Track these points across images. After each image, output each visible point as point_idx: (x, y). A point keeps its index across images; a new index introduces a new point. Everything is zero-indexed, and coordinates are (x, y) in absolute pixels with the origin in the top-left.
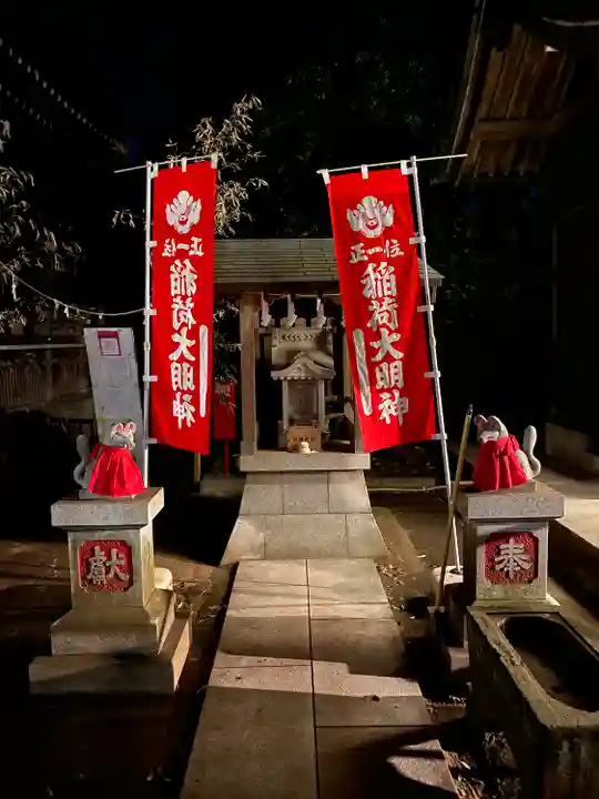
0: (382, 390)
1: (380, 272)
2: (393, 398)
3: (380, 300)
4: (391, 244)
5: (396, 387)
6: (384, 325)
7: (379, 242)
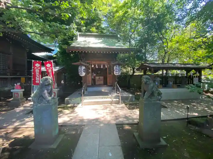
1: (50, 70)
3: (50, 73)
7: (49, 67)
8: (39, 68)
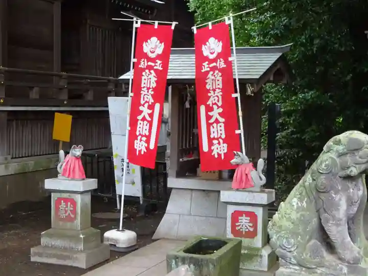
0: (214, 139)
1: (214, 76)
2: (219, 143)
3: (214, 90)
4: (220, 61)
5: (220, 137)
6: (215, 104)
7: (215, 60)
8: (158, 65)
